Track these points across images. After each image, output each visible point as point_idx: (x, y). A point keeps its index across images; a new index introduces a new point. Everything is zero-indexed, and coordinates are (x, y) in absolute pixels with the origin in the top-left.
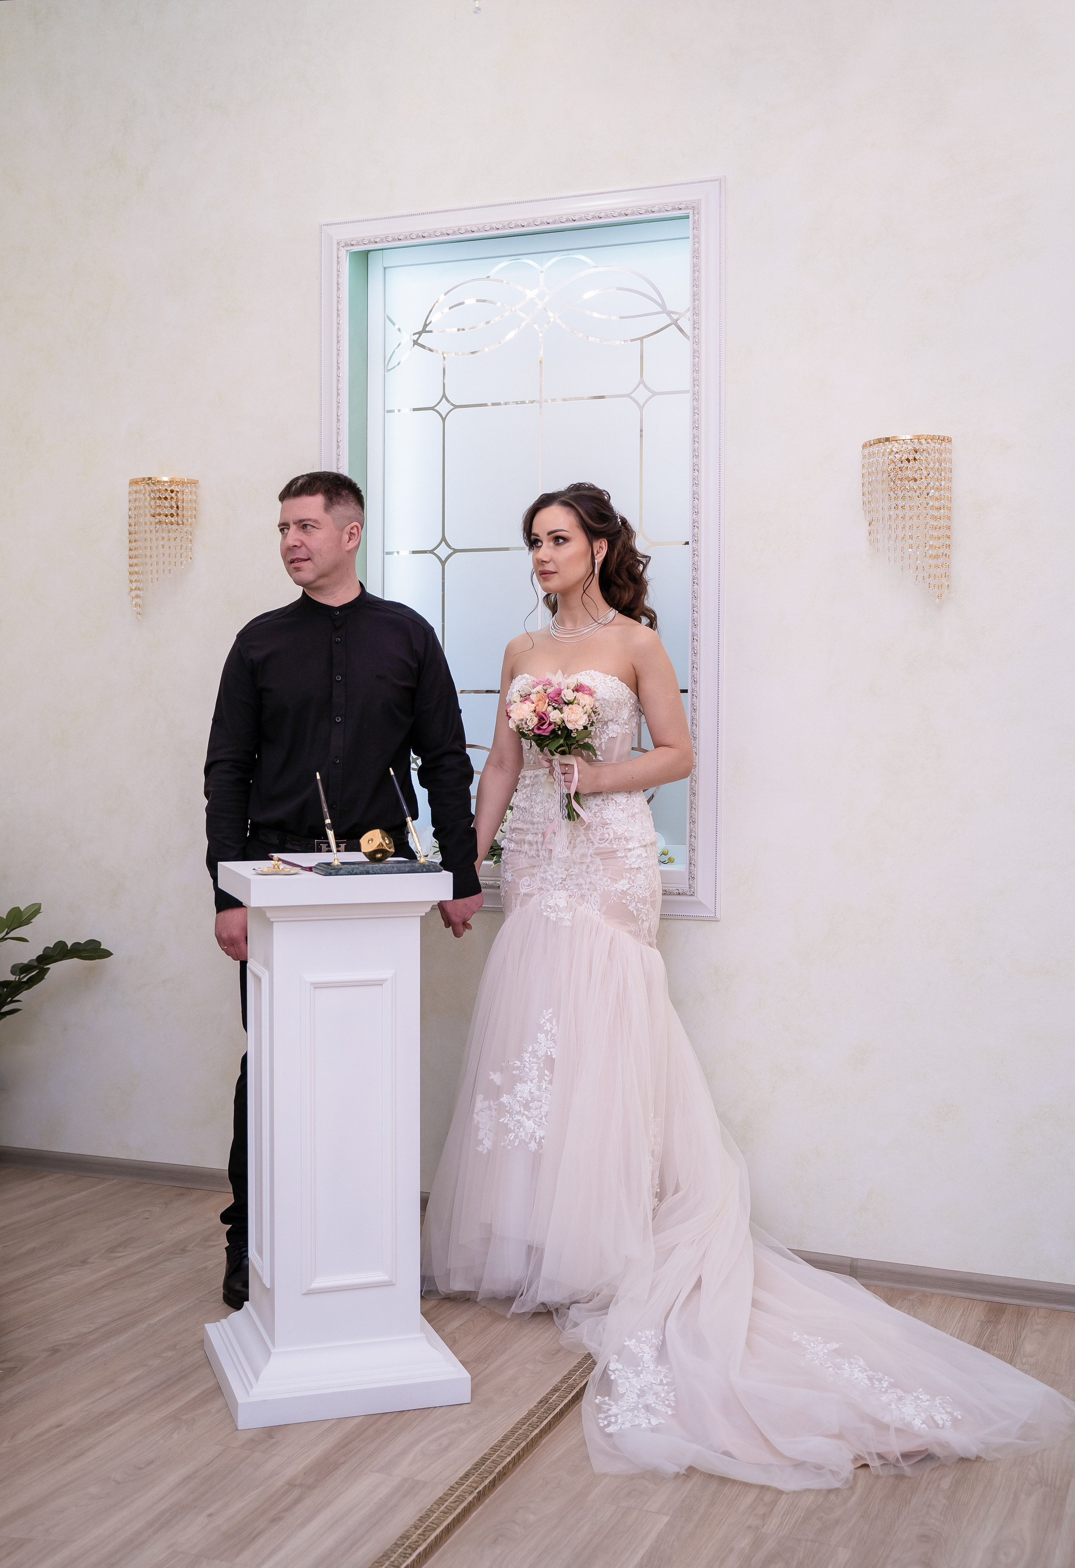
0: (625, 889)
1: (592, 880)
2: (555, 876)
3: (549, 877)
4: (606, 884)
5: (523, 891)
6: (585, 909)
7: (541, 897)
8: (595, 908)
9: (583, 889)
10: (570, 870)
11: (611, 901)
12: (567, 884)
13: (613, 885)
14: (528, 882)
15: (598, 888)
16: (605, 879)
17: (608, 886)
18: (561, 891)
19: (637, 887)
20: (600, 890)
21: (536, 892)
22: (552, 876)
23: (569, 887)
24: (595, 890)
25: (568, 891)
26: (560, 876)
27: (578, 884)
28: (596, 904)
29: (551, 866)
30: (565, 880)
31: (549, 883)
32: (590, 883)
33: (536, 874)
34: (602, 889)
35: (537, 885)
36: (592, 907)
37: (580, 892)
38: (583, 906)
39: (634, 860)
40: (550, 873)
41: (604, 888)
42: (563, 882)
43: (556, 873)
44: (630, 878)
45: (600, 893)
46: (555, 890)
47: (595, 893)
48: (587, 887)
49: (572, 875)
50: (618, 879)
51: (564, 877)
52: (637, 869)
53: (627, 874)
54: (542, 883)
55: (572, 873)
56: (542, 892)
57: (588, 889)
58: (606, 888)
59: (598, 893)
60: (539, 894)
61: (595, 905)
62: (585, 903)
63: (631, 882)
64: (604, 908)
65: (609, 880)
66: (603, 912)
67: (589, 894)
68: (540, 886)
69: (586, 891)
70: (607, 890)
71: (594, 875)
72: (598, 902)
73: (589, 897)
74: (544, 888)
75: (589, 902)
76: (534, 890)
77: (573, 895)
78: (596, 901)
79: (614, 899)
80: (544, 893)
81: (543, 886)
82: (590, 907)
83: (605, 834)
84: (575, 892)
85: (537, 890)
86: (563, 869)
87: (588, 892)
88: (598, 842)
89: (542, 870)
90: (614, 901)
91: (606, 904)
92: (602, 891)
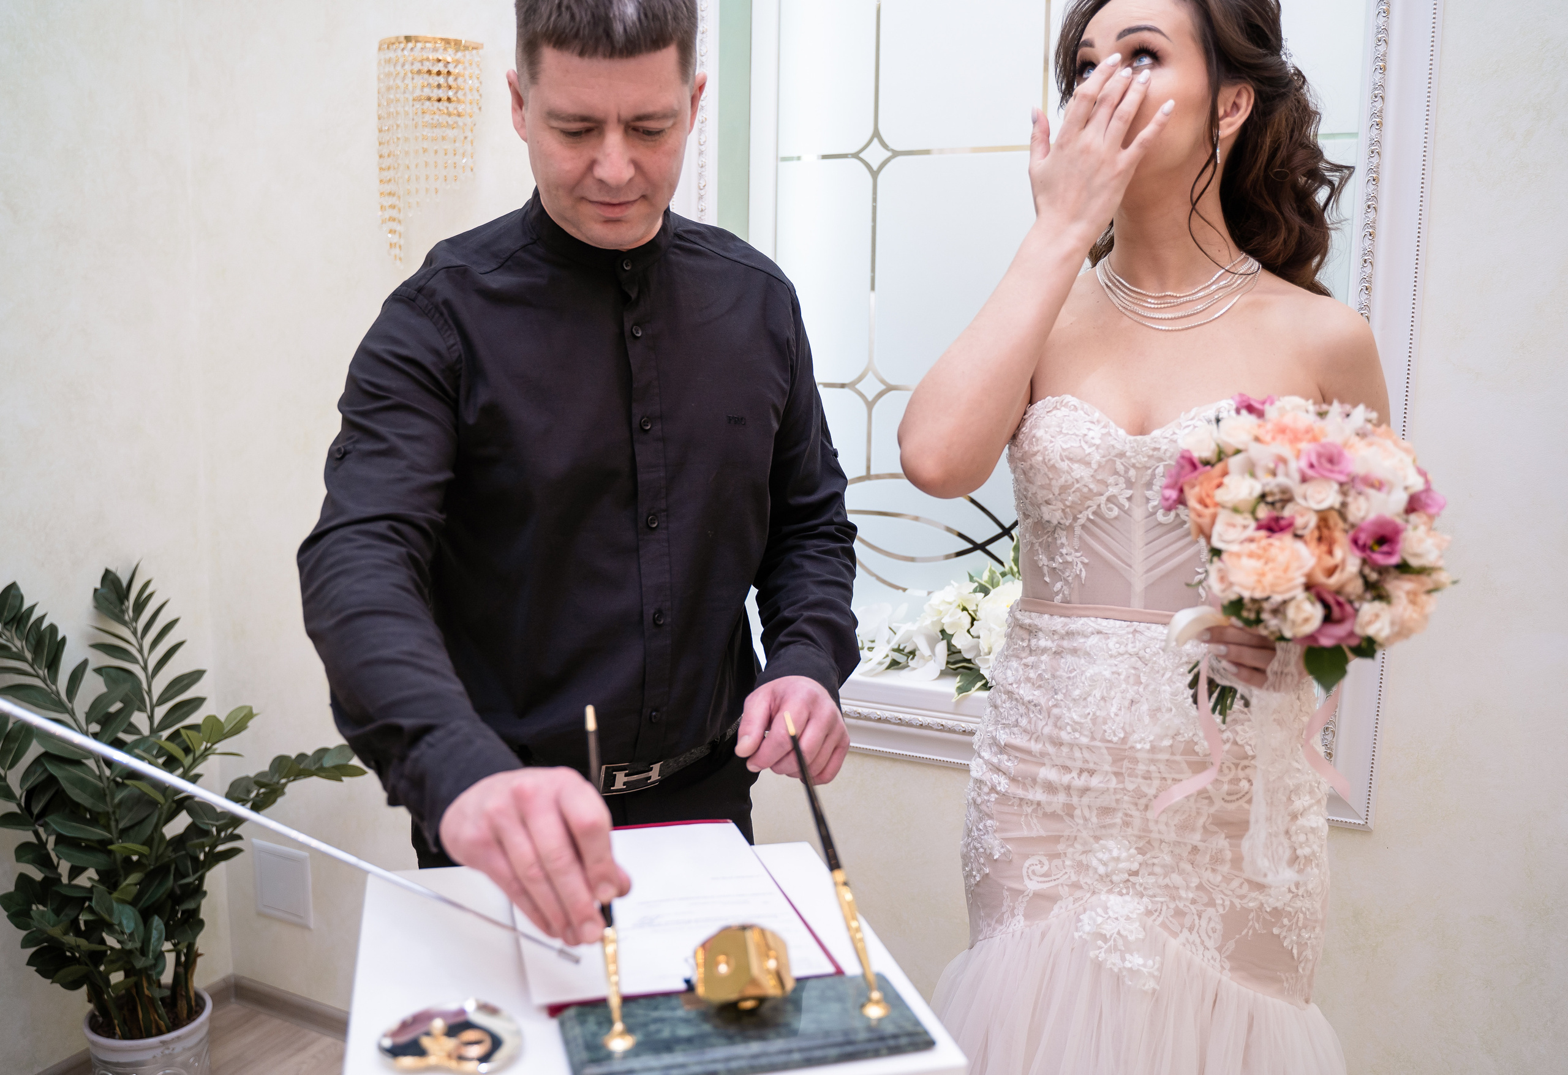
0: (1279, 905)
1: (1203, 881)
2: (1112, 864)
3: (1097, 864)
4: (1237, 891)
5: (1032, 885)
7: (1077, 905)
8: (1210, 944)
9: (1180, 898)
10: (1151, 854)
11: (1248, 932)
12: (1141, 884)
13: (1253, 897)
14: (1046, 868)
15: (1219, 902)
16: (1239, 880)
17: (1242, 897)
18: (1127, 898)
20: (1223, 905)
21: (1064, 891)
22: (1105, 862)
23: (1146, 889)
24: (1211, 903)
25: (1142, 898)
26: (1125, 865)
27: (1166, 885)
28: (1211, 934)
29: (1102, 841)
30: (1136, 873)
31: (1098, 877)
32: (1200, 887)
34: (1227, 903)
35: (1066, 876)
36: (1202, 942)
37: (1172, 905)
40: (1100, 855)
41: (1232, 902)
42: (1132, 878)
43: (1115, 857)
45: (1221, 911)
46: (1110, 891)
47: (1211, 911)
48: (1191, 895)
49: (1154, 864)
51: (1135, 866)
52: (1307, 857)
54: (1078, 873)
55: (1156, 861)
56: (1078, 894)
57: (1194, 902)
58: (1237, 902)
59: (1217, 912)
60: (1071, 899)
61: (1210, 937)
62: (1185, 931)
64: (1231, 945)
65: (1246, 885)
66: (1228, 953)
67: (1195, 911)
68: (1074, 878)
69: (1188, 904)
70: (1239, 906)
71: (1209, 871)
72: (1218, 931)
73: (1196, 918)
74: (1084, 886)
75: (1196, 929)
76: (1060, 888)
77: (1156, 911)
78: (1212, 929)
79: (1257, 926)
80: (1085, 899)
81: (1082, 882)
82: (1198, 941)
83: (1240, 780)
84: (1162, 903)
85: (1066, 888)
86: (1133, 851)
87: (1192, 907)
88: (1223, 799)
89: (1078, 846)
90: (1255, 929)
91: (1237, 936)
92: (1227, 909)
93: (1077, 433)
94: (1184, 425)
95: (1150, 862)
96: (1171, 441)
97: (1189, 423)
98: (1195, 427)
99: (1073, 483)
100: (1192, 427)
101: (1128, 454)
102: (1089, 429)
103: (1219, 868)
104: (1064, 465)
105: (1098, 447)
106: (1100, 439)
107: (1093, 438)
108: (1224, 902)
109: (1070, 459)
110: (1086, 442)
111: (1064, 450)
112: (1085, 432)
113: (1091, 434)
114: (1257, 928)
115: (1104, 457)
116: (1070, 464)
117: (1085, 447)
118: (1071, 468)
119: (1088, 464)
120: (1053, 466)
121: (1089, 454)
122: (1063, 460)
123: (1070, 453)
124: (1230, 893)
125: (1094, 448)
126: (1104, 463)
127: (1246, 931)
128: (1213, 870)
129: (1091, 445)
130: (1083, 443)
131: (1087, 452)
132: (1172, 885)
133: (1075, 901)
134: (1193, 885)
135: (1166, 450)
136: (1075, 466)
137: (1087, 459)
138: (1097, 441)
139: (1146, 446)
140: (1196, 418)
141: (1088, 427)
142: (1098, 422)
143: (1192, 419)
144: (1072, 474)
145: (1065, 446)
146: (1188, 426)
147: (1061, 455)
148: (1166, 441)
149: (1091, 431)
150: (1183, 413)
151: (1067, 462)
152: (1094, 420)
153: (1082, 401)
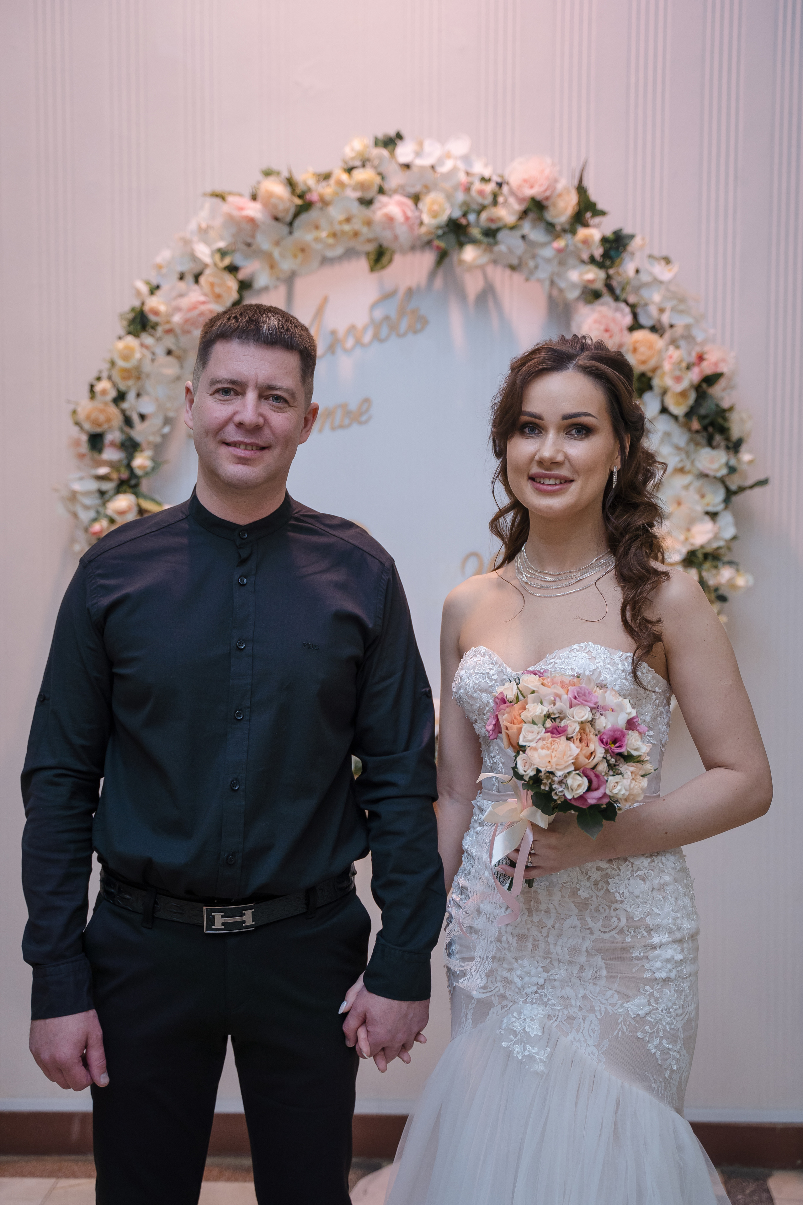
0: (641, 1013)
1: (588, 993)
2: (526, 979)
3: (517, 980)
4: (611, 1001)
5: (477, 995)
6: (572, 1042)
7: (503, 1010)
8: (591, 1042)
9: (571, 1006)
10: (552, 972)
11: (618, 1033)
12: (546, 995)
13: (621, 1005)
14: (484, 982)
15: (597, 1008)
16: (610, 993)
17: (613, 1005)
18: (535, 1006)
19: (662, 1011)
20: (600, 1011)
21: (495, 1000)
22: (521, 978)
23: (549, 1000)
24: (592, 1010)
25: (546, 1006)
26: (535, 979)
27: (563, 997)
28: (592, 1034)
29: (520, 962)
30: (542, 987)
31: (517, 990)
32: (585, 997)
33: (497, 971)
34: (603, 1009)
35: (497, 989)
36: (585, 1040)
37: (566, 1012)
38: (570, 1037)
39: (658, 964)
40: (519, 972)
41: (606, 1009)
42: (539, 991)
43: (528, 974)
44: (651, 995)
45: (599, 1016)
46: (525, 1002)
47: (591, 1016)
48: (579, 1004)
49: (555, 980)
50: (630, 994)
51: (541, 981)
52: (664, 980)
53: (647, 988)
54: (505, 987)
55: (556, 977)
56: (504, 1003)
57: (580, 1008)
58: (610, 1008)
59: (596, 1017)
60: (500, 1006)
61: (591, 1037)
62: (574, 1032)
63: (652, 1001)
64: (606, 1043)
65: (616, 995)
66: (604, 1050)
67: (581, 1017)
68: (502, 991)
69: (576, 1010)
70: (611, 1012)
71: (591, 985)
72: (596, 1032)
73: (582, 1021)
74: (508, 996)
75: (581, 1031)
76: (493, 998)
77: (554, 1016)
78: (592, 1030)
79: (625, 1028)
80: (509, 1007)
81: (507, 993)
82: (582, 1039)
83: (612, 917)
84: (559, 1010)
85: (497, 998)
86: (540, 969)
87: (579, 1013)
88: (600, 930)
89: (505, 965)
90: (623, 1032)
91: (610, 1036)
92: (603, 1014)
93: (484, 672)
94: (549, 662)
95: (552, 978)
97: (552, 661)
98: (555, 663)
100: (553, 663)
102: (490, 669)
103: (598, 982)
104: (476, 695)
105: (496, 680)
106: (497, 675)
107: (493, 675)
108: (600, 1009)
109: (480, 691)
110: (489, 678)
111: (475, 684)
112: (489, 671)
113: (492, 672)
114: (625, 1030)
116: (480, 694)
117: (488, 681)
118: (481, 697)
119: (491, 693)
120: (471, 696)
121: (491, 686)
122: (476, 692)
123: (479, 686)
124: (605, 1002)
127: (617, 1031)
128: (594, 984)
129: (492, 680)
131: (490, 685)
132: (566, 996)
133: (503, 1007)
134: (580, 995)
136: (484, 695)
137: (491, 689)
138: (495, 677)
140: (557, 657)
142: (496, 663)
143: (553, 658)
144: (483, 700)
145: (476, 682)
146: (552, 663)
147: (475, 688)
149: (492, 671)
150: (548, 654)
151: (478, 692)
152: (494, 662)
153: (489, 649)
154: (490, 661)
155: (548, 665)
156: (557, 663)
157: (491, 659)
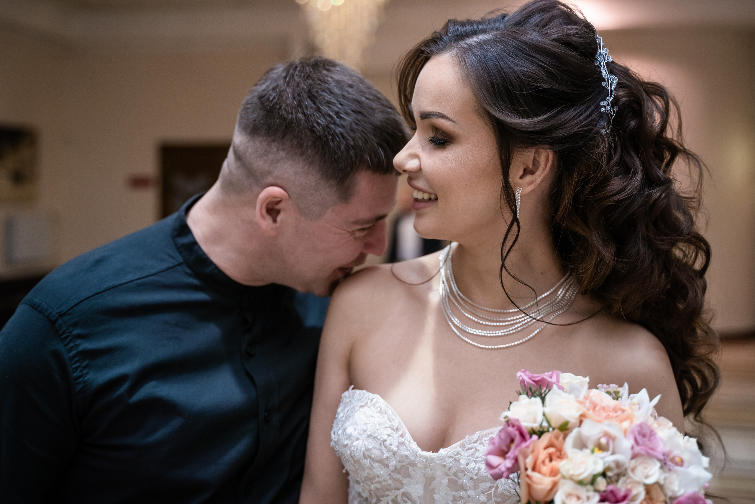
93: (379, 437)
94: (467, 446)
96: (455, 460)
99: (375, 476)
100: (474, 449)
101: (419, 465)
102: (389, 435)
104: (367, 463)
105: (394, 453)
106: (398, 447)
107: (391, 445)
109: (372, 459)
111: (367, 449)
112: (385, 437)
113: (390, 440)
115: (399, 462)
116: (372, 462)
117: (385, 451)
118: (373, 466)
119: (387, 466)
120: (359, 461)
121: (387, 458)
122: (365, 458)
123: (372, 454)
125: (391, 453)
126: (399, 467)
129: (389, 451)
130: (383, 448)
131: (386, 456)
135: (451, 467)
136: (376, 465)
137: (386, 462)
138: (394, 449)
139: (434, 462)
140: (479, 442)
141: (388, 433)
142: (397, 430)
143: (474, 443)
144: (373, 470)
146: (471, 448)
147: (364, 454)
148: (451, 460)
150: (468, 435)
151: (369, 460)
152: (395, 428)
153: (388, 405)
154: (389, 423)
155: (467, 450)
156: (479, 451)
157: (391, 422)
